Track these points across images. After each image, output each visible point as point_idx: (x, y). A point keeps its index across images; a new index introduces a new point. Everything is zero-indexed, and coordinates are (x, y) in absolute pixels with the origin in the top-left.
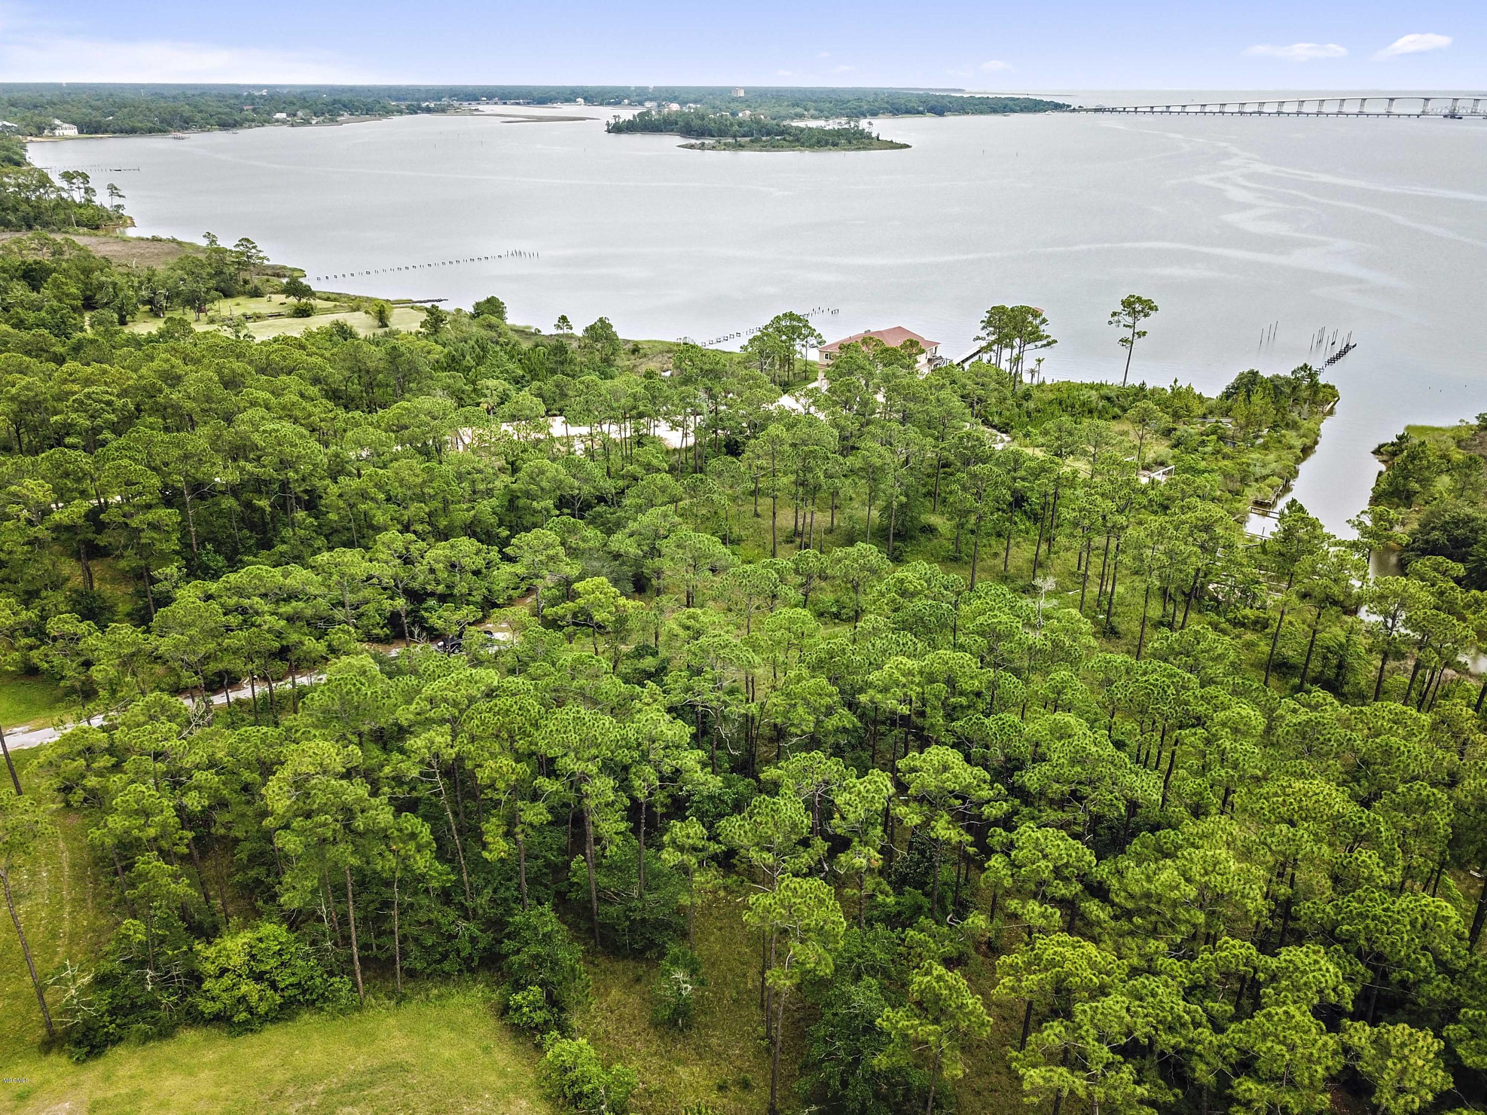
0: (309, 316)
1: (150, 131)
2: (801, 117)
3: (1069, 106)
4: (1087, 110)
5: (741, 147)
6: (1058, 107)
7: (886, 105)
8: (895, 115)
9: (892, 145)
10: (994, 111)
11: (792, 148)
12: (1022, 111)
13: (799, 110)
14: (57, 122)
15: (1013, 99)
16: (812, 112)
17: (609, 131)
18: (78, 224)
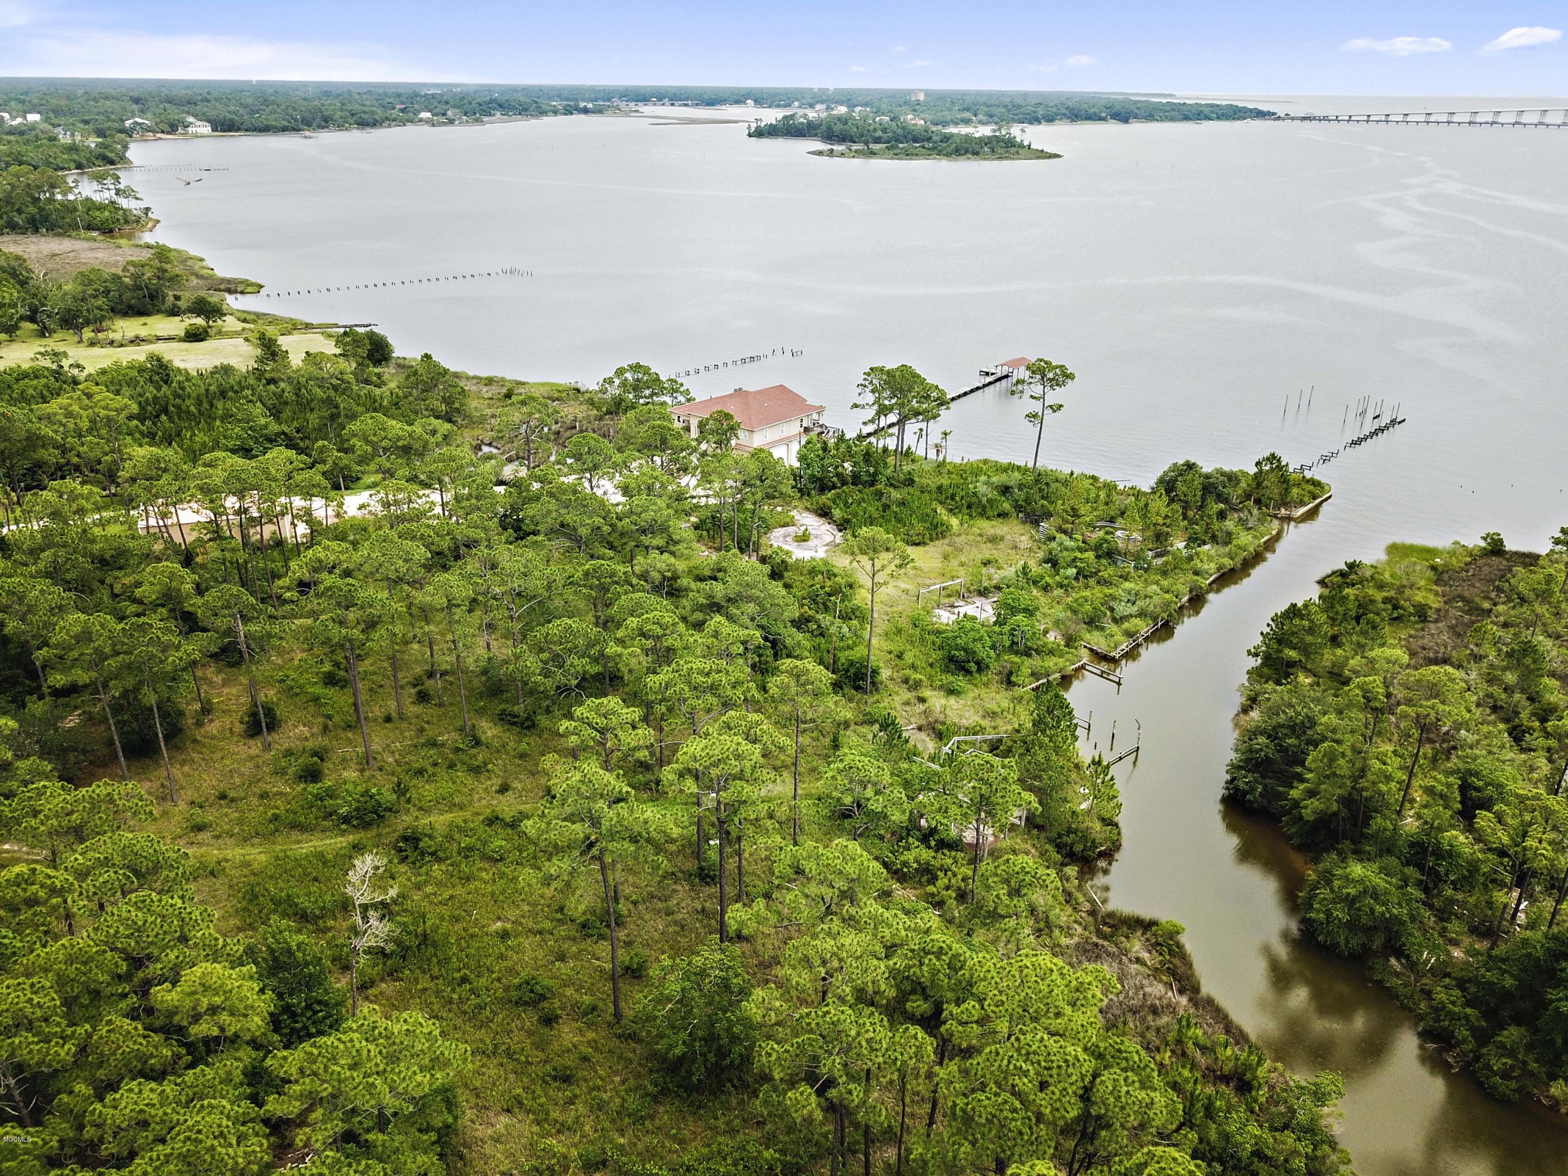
0: (202, 340)
1: (284, 130)
2: (967, 122)
3: (1274, 114)
4: (1293, 119)
5: (873, 154)
6: (1260, 114)
7: (1064, 111)
8: (1073, 121)
9: (1042, 155)
10: (1186, 118)
11: (927, 156)
12: (1218, 118)
13: (967, 115)
14: (191, 119)
15: (1212, 106)
16: (981, 117)
17: (750, 135)
18: (89, 228)
